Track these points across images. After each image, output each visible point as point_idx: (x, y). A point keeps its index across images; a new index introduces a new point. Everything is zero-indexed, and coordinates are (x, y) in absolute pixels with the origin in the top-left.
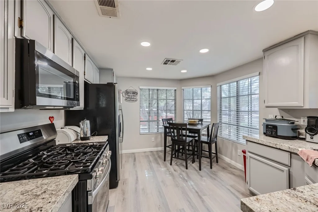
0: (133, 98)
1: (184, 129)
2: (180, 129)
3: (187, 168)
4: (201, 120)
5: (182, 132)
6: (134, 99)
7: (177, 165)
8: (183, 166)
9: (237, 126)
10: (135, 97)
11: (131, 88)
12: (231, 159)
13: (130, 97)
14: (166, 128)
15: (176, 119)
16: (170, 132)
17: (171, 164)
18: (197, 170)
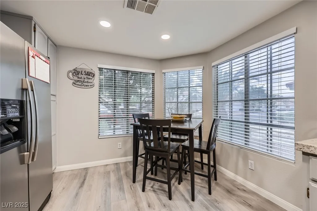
0: (87, 82)
1: (165, 130)
2: (158, 129)
3: (170, 198)
4: (190, 116)
5: (162, 134)
6: (89, 84)
7: (154, 191)
8: (165, 191)
9: (245, 122)
10: (90, 81)
11: (83, 66)
12: (236, 173)
13: (82, 80)
14: (136, 127)
15: (154, 115)
16: (142, 135)
17: (143, 190)
18: (187, 201)
